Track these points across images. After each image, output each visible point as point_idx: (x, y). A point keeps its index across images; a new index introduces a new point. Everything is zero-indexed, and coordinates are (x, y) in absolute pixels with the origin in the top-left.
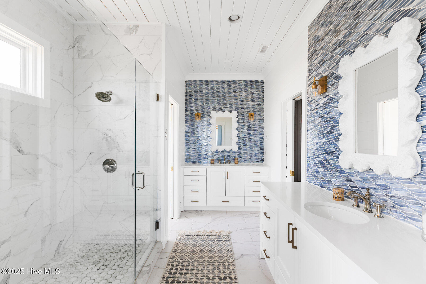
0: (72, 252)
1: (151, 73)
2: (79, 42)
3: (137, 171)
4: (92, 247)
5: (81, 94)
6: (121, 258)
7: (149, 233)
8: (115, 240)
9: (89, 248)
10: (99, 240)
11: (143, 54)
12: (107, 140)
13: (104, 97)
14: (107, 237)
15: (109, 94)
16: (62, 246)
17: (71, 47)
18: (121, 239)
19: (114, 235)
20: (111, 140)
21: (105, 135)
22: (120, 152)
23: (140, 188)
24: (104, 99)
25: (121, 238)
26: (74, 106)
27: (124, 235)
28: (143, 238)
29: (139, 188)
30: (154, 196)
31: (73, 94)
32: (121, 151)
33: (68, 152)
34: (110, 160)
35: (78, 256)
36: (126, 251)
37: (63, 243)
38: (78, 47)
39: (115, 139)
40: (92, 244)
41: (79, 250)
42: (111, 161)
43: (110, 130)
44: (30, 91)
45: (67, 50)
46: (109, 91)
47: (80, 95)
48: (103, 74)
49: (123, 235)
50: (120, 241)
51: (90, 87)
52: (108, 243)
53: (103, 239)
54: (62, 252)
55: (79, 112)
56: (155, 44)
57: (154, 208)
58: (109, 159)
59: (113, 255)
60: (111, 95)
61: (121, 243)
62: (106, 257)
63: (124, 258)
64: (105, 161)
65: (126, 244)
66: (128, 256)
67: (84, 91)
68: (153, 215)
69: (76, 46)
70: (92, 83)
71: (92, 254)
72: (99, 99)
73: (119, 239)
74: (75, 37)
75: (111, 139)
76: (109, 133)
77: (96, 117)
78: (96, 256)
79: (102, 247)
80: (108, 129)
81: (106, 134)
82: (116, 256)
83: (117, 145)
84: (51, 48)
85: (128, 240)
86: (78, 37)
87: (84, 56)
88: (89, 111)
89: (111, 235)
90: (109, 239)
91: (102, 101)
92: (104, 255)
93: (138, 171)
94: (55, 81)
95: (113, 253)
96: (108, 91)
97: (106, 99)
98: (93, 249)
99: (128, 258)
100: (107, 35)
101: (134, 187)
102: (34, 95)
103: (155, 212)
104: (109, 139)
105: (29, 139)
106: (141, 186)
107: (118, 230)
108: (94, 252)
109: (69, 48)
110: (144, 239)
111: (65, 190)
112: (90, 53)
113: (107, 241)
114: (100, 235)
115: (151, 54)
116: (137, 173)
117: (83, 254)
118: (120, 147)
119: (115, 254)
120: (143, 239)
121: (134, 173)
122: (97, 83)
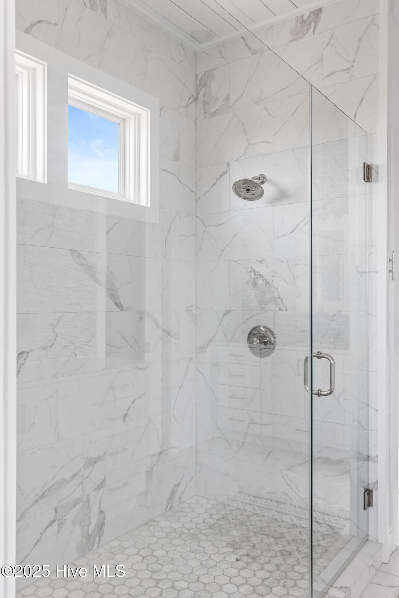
0: (194, 511)
1: (352, 116)
2: (205, 86)
3: (315, 351)
4: (228, 512)
5: (208, 191)
6: (284, 552)
7: (348, 516)
8: (274, 511)
9: (223, 512)
10: (242, 502)
11: (332, 74)
12: (255, 285)
13: (249, 190)
14: (259, 500)
15: (260, 181)
16: (177, 495)
17: (191, 100)
18: (285, 511)
19: (271, 501)
20: (264, 284)
21: (253, 273)
22: (283, 310)
23: (322, 393)
24: (248, 195)
25: (285, 509)
26: (197, 217)
27: (292, 504)
28: (335, 523)
29: (320, 391)
30: (359, 422)
31: (196, 193)
32: (283, 308)
33: (187, 310)
34: (261, 328)
35: (204, 522)
36: (294, 541)
37: (180, 489)
38: (204, 95)
39: (272, 281)
40: (229, 505)
41: (204, 510)
42: (264, 330)
43: (261, 262)
44: (130, 197)
45: (186, 106)
46: (260, 176)
47: (206, 192)
48: (248, 140)
49: (290, 505)
50: (283, 517)
51: (225, 173)
52: (258, 512)
53: (249, 502)
54: (178, 506)
55: (206, 227)
56: (361, 39)
57: (359, 453)
58: (259, 326)
59: (266, 540)
60: (263, 182)
61: (285, 519)
62: (254, 540)
63: (290, 554)
64: (253, 330)
65: (295, 526)
66: (300, 552)
67: (213, 184)
68: (358, 469)
69: (201, 96)
70: (228, 165)
71: (228, 526)
72: (239, 195)
73: (282, 511)
74: (199, 78)
75: (263, 281)
76: (259, 268)
77: (235, 236)
78: (235, 533)
79: (246, 518)
80: (257, 260)
81: (254, 271)
82: (274, 545)
83: (276, 294)
84: (161, 110)
85: (300, 518)
86: (204, 75)
87: (214, 113)
88: (223, 223)
89: (266, 499)
90: (261, 505)
91: (245, 198)
92: (250, 535)
93: (319, 352)
94: (167, 171)
95: (267, 535)
96: (257, 175)
97: (254, 192)
98: (230, 517)
99: (299, 557)
100: (254, 53)
101: (308, 388)
102: (136, 202)
103: (361, 462)
104: (260, 281)
105: (129, 283)
106: (326, 389)
107: (281, 492)
108: (231, 522)
109: (188, 104)
110: (337, 526)
111: (182, 385)
112: (224, 103)
113: (257, 509)
114: (245, 494)
115: (352, 66)
116: (315, 357)
117: (211, 521)
118: (281, 299)
119: (272, 541)
120: (335, 525)
121: (309, 355)
122: (238, 161)
